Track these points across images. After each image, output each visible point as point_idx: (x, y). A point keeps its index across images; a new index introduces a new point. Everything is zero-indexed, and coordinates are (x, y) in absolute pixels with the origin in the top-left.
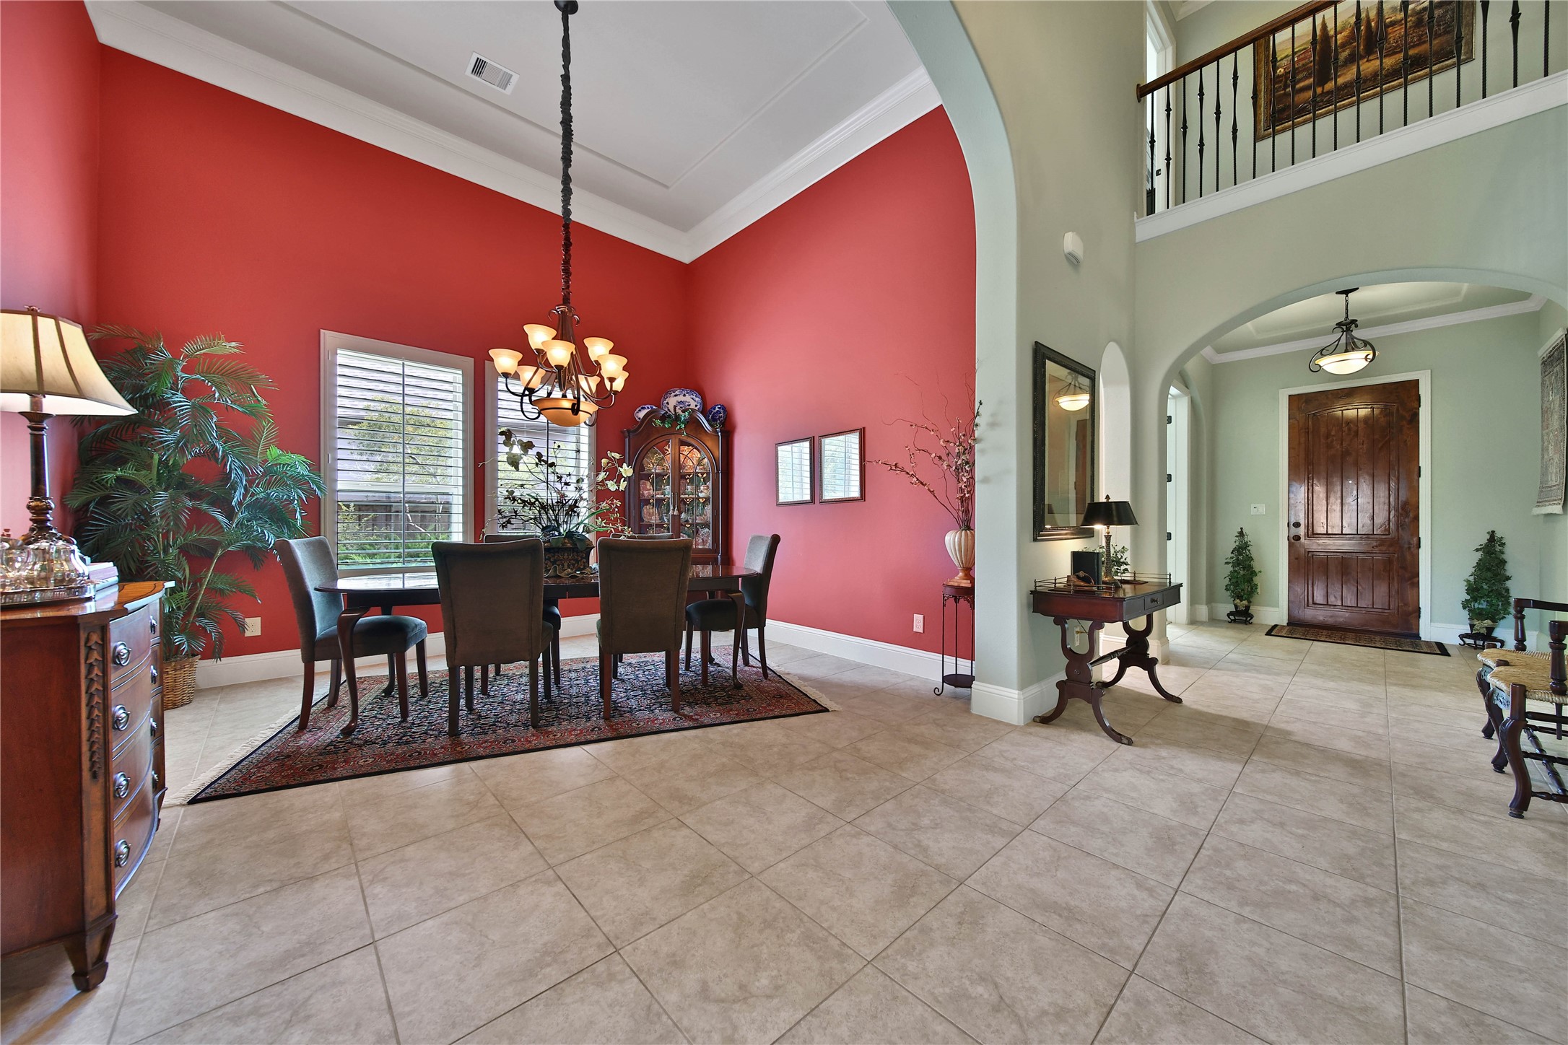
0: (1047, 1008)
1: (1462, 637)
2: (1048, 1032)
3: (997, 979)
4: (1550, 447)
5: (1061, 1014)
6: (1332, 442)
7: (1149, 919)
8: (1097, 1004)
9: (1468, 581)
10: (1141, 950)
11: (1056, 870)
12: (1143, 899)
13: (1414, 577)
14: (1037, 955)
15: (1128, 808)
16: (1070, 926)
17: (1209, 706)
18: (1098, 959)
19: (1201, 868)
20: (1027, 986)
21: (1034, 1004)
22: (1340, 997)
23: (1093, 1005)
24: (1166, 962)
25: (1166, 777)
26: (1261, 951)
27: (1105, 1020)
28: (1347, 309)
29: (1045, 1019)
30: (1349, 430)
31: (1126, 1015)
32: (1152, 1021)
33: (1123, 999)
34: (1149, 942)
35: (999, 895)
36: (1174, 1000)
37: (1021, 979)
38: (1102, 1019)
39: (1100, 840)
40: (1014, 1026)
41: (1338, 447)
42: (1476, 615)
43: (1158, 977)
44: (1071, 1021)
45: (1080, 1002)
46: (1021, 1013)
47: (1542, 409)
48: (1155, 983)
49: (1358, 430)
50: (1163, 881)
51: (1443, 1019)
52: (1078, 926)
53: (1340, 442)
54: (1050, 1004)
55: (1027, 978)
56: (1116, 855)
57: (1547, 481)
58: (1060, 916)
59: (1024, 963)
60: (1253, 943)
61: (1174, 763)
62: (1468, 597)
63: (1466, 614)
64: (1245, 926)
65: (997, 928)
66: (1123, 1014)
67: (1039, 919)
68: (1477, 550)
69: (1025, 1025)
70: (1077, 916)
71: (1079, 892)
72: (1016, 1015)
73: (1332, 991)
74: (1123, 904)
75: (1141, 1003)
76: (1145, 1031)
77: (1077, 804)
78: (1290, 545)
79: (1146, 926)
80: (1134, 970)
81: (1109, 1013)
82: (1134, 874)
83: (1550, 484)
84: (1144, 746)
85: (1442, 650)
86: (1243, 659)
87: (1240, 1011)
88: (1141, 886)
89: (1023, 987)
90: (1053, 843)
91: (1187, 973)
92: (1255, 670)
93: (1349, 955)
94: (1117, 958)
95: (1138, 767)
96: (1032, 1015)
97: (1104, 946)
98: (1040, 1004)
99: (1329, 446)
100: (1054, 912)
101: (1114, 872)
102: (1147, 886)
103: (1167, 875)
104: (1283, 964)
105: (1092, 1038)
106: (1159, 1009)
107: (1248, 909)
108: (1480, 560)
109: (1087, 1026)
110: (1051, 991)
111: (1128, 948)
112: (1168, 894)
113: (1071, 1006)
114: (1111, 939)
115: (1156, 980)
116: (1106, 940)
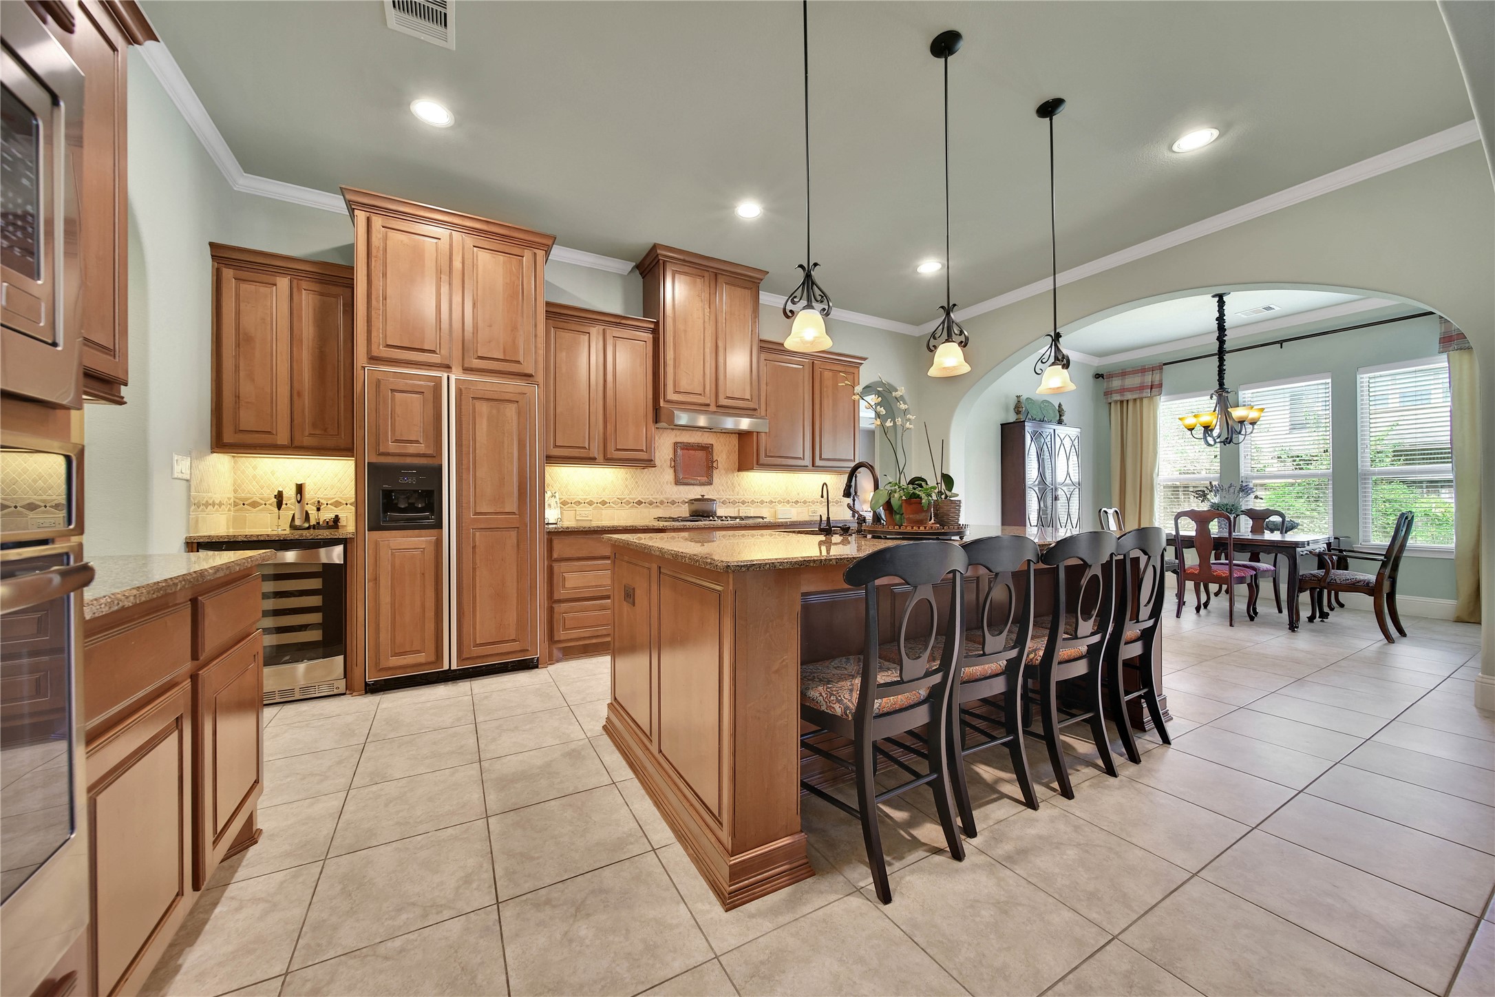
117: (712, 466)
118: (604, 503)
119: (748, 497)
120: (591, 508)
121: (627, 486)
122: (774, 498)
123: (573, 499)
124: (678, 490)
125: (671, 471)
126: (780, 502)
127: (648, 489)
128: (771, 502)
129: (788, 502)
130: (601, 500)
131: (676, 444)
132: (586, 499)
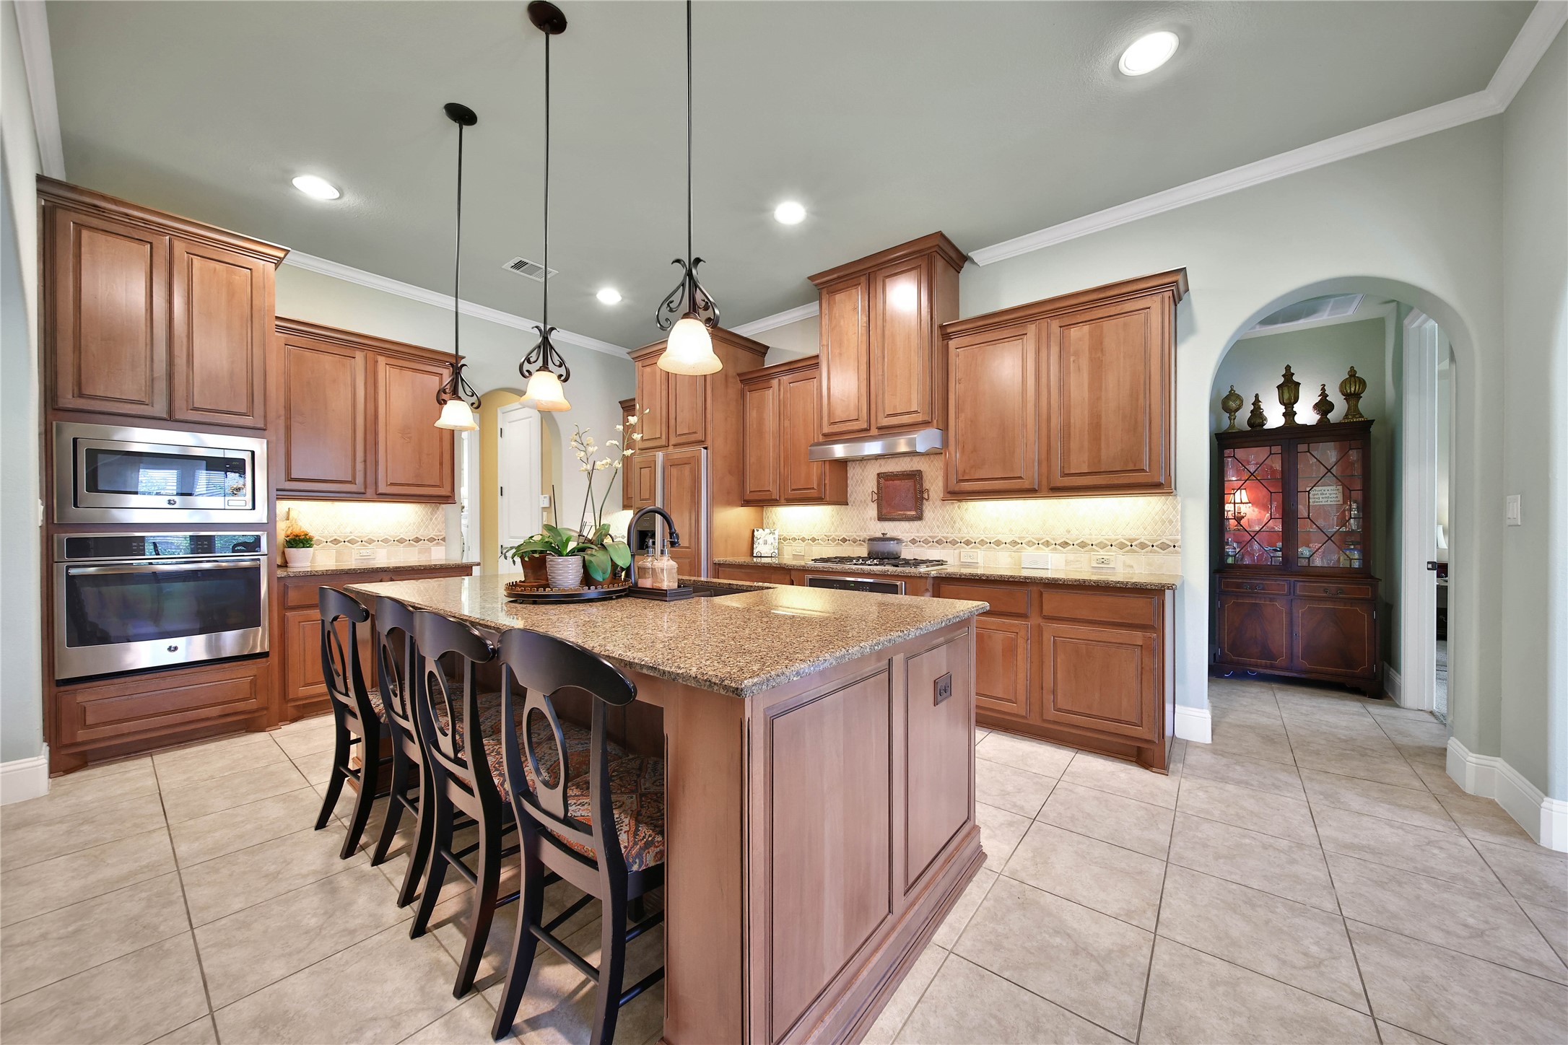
117: (923, 498)
118: (814, 540)
119: (974, 535)
120: (804, 544)
121: (833, 524)
122: (1020, 538)
123: (791, 535)
124: (882, 526)
125: (875, 506)
126: (1030, 544)
127: (852, 526)
128: (1014, 543)
129: (1047, 544)
130: (811, 537)
131: (878, 474)
132: (800, 536)
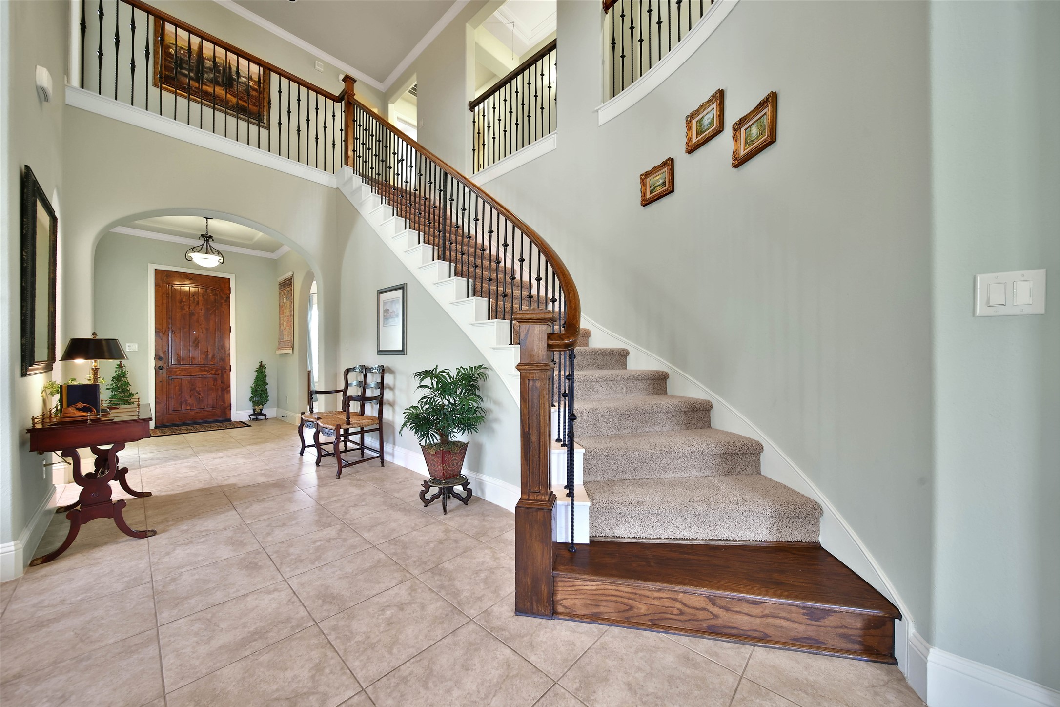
0: (311, 674)
1: (250, 416)
2: (325, 679)
3: (273, 697)
4: (284, 323)
5: (318, 668)
6: (184, 306)
7: (293, 600)
8: (324, 648)
9: (252, 387)
10: (307, 613)
11: (218, 626)
12: (278, 596)
13: (228, 388)
14: (273, 665)
15: (208, 566)
16: (267, 638)
17: (173, 490)
18: (298, 635)
19: (281, 564)
20: (290, 680)
21: (304, 680)
22: (371, 564)
23: (323, 650)
24: (321, 607)
25: (205, 538)
26: (339, 572)
27: (334, 648)
28: (207, 228)
29: (317, 678)
30: (194, 299)
31: (337, 638)
32: (346, 629)
33: (328, 635)
34: (305, 607)
35: (204, 671)
36: (341, 615)
37: (283, 682)
38: (333, 650)
39: (218, 592)
40: (311, 698)
41: (188, 309)
42: (255, 404)
43: (326, 614)
44: (325, 665)
45: (317, 655)
46: (305, 690)
47: (279, 305)
48: (328, 617)
49: (199, 301)
50: (275, 582)
51: (391, 547)
52: (271, 634)
53: (188, 306)
54: (310, 671)
55: (285, 678)
56: (238, 591)
57: (283, 339)
58: (255, 640)
59: (273, 675)
60: (334, 572)
61: (197, 529)
62: (252, 395)
63: (251, 404)
64: (324, 569)
65: (232, 683)
66: (336, 638)
67: (248, 653)
68: (256, 371)
69: (314, 691)
70: (263, 631)
71: (247, 623)
72: (305, 694)
73: (368, 565)
74: (274, 606)
75: (335, 628)
76: (349, 634)
77: (172, 587)
78: (156, 373)
79: (295, 604)
80: (316, 622)
81: (331, 645)
82: (259, 591)
83: (284, 340)
84: (164, 531)
85: (243, 424)
86: (154, 456)
87: (360, 595)
88: (270, 592)
89: (289, 682)
90: (193, 617)
91: (332, 603)
92: (170, 460)
93: (357, 551)
94: (304, 625)
95: (180, 543)
96: (310, 684)
97: (293, 628)
98: (307, 677)
99: (182, 308)
100: (250, 642)
101: (249, 599)
102: (272, 589)
103: (273, 578)
104: (349, 569)
105: (339, 659)
106: (342, 623)
107: (317, 563)
108: (257, 376)
109: (332, 658)
110: (302, 667)
111: (302, 618)
112: (285, 584)
113: (317, 661)
114: (291, 623)
115: (327, 616)
116: (291, 625)
